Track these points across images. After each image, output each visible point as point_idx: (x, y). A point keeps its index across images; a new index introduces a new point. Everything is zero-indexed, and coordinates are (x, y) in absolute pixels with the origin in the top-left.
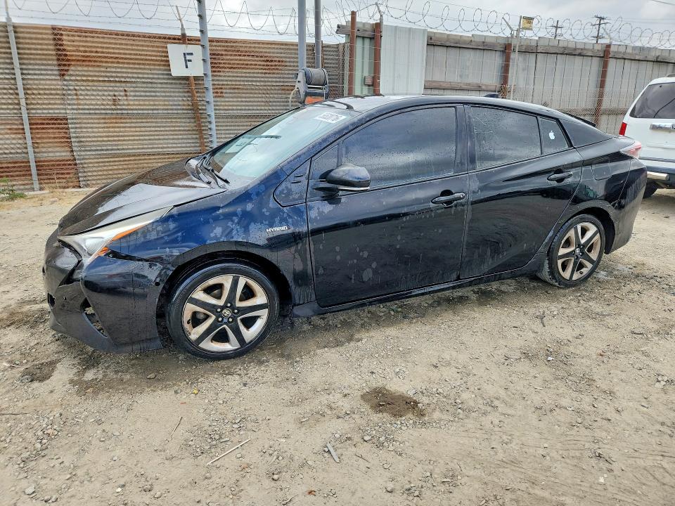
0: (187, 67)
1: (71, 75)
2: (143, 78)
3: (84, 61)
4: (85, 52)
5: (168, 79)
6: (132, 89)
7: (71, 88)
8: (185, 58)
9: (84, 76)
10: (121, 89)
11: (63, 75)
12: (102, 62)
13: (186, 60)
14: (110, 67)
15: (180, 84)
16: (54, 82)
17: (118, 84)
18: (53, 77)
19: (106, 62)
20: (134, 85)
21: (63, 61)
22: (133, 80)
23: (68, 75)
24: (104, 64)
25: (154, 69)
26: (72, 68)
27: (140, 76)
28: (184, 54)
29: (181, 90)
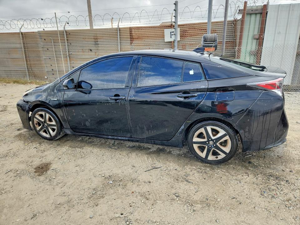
0: (171, 37)
1: (134, 44)
2: (156, 43)
3: (137, 38)
4: (138, 35)
5: (163, 43)
6: (152, 47)
7: (133, 48)
8: (171, 34)
9: (137, 44)
10: (148, 48)
11: (131, 44)
12: (142, 38)
13: (171, 35)
14: (145, 40)
15: (168, 44)
16: (128, 46)
17: (147, 46)
18: (128, 45)
19: (144, 38)
20: (152, 46)
21: (132, 39)
22: (152, 44)
23: (133, 44)
24: (144, 39)
25: (160, 39)
26: (134, 41)
27: (155, 42)
28: (171, 32)
29: (169, 47)
